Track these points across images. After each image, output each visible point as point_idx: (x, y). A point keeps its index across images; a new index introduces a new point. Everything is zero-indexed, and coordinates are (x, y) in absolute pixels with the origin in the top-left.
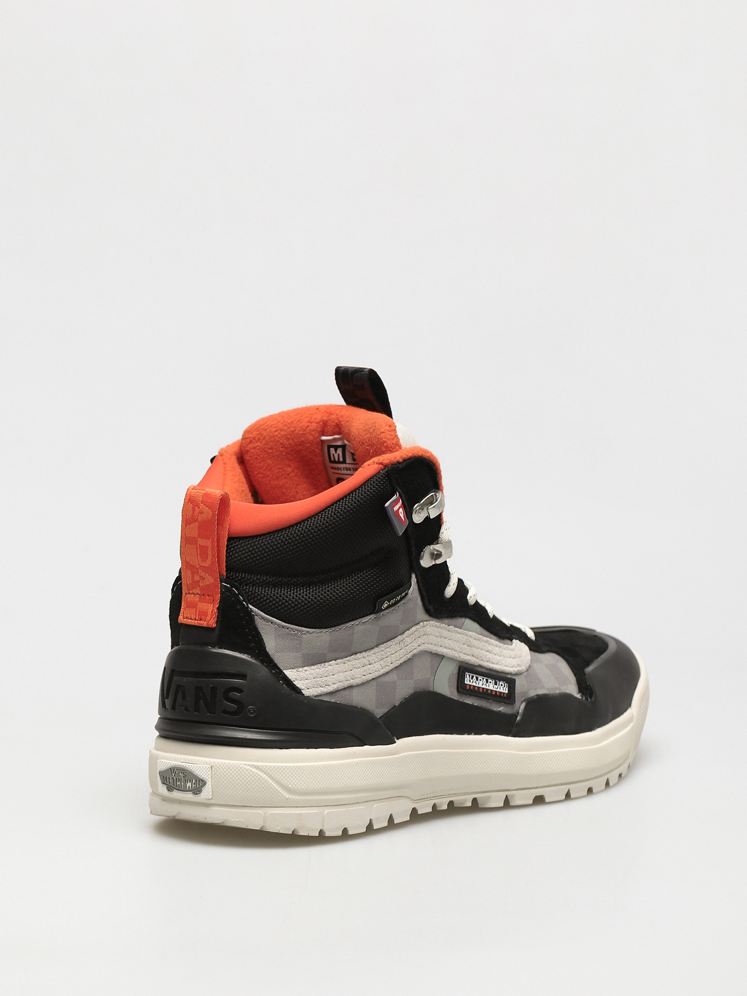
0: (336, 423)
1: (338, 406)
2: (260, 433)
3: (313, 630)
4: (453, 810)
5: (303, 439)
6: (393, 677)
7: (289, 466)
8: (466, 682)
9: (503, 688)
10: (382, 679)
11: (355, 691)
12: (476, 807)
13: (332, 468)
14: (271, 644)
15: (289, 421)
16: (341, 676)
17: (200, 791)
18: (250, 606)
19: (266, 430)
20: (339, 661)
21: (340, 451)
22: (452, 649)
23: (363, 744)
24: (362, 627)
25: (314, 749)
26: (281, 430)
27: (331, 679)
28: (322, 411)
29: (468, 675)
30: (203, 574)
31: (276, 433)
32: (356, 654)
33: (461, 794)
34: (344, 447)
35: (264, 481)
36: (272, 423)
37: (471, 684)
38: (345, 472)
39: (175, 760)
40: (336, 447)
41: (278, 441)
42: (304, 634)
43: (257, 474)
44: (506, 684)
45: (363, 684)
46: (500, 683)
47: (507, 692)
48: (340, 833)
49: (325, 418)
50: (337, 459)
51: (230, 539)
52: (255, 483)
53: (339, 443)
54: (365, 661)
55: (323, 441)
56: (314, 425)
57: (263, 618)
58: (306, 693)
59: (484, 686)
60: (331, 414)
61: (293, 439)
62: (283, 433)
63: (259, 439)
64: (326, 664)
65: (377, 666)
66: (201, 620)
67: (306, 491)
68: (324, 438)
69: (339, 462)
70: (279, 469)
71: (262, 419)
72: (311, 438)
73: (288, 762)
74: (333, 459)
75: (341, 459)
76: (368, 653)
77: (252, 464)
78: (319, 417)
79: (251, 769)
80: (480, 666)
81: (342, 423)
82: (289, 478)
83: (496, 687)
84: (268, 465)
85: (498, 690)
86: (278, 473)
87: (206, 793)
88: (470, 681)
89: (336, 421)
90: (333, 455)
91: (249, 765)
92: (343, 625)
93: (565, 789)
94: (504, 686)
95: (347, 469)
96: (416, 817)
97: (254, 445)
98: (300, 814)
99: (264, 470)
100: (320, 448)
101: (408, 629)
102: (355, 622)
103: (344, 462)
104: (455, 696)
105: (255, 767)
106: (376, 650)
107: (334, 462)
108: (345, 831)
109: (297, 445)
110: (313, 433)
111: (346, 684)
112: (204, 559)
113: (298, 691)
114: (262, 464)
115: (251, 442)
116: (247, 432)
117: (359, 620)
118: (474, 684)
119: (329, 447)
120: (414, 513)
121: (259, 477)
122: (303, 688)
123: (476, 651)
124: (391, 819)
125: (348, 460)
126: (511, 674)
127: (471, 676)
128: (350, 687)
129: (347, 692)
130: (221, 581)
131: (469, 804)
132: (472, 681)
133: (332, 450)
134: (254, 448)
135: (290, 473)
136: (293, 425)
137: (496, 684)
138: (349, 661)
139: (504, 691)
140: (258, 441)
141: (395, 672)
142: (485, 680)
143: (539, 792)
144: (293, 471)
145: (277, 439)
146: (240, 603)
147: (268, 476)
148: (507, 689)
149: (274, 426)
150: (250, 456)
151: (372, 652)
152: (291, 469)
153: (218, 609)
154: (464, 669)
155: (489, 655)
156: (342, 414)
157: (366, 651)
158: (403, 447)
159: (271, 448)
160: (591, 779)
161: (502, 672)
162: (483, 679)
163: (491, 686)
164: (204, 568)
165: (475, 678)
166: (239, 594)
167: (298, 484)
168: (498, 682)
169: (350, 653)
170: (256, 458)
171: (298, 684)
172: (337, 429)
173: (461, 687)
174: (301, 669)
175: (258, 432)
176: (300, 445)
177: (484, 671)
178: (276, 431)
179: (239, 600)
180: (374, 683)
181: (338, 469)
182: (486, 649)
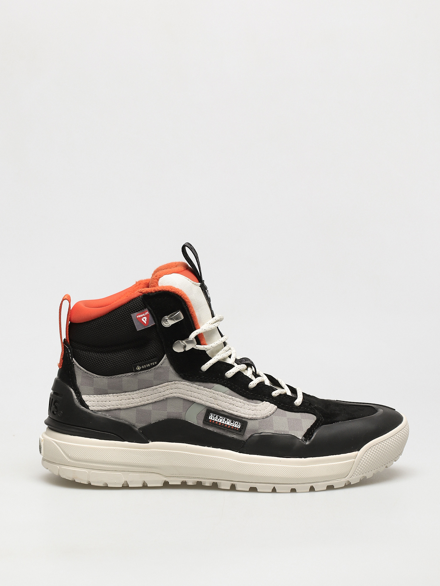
3: (100, 376)
6: (150, 408)
8: (209, 418)
9: (237, 425)
10: (141, 408)
11: (122, 412)
14: (79, 381)
16: (114, 403)
18: (73, 358)
20: (114, 395)
22: (200, 399)
23: (123, 440)
24: (126, 378)
27: (107, 403)
29: (212, 415)
32: (126, 392)
33: (204, 479)
37: (213, 419)
42: (95, 377)
44: (240, 423)
45: (127, 409)
46: (236, 422)
47: (239, 428)
48: (101, 485)
54: (130, 397)
57: (78, 367)
58: (92, 408)
59: (223, 422)
64: (107, 395)
65: (137, 400)
73: (72, 442)
76: (132, 393)
79: (54, 443)
80: (223, 411)
83: (232, 424)
85: (233, 426)
87: (42, 453)
88: (213, 418)
91: (54, 441)
92: (116, 376)
93: (272, 486)
94: (238, 424)
96: (166, 485)
98: (75, 471)
102: (122, 375)
104: (202, 425)
106: (138, 392)
108: (106, 484)
111: (116, 407)
113: (86, 406)
117: (125, 374)
118: (216, 420)
120: (162, 321)
122: (90, 405)
126: (246, 418)
127: (214, 416)
128: (119, 409)
129: (117, 411)
132: (214, 418)
137: (232, 422)
138: (120, 395)
139: (237, 427)
141: (151, 405)
142: (224, 419)
143: (253, 485)
148: (240, 426)
151: (135, 392)
154: (210, 411)
157: (131, 391)
160: (295, 484)
161: (239, 417)
162: (223, 418)
163: (228, 423)
165: (217, 417)
168: (234, 422)
169: (122, 391)
171: (87, 403)
173: (206, 420)
174: (91, 396)
177: (225, 414)
179: (70, 356)
180: (135, 409)
182: (230, 403)
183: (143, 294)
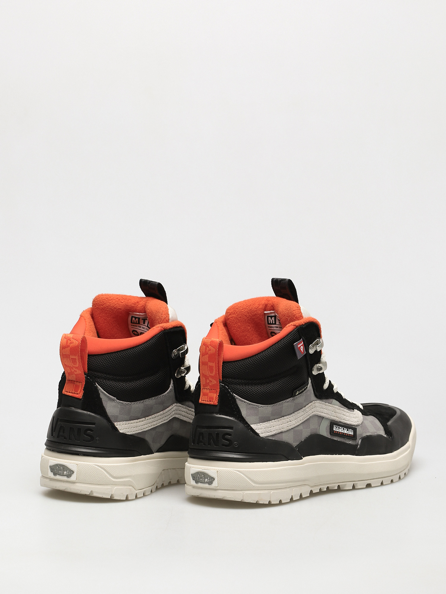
0: (272, 305)
1: (272, 297)
2: (235, 310)
3: (264, 405)
4: (329, 491)
5: (255, 313)
6: (301, 427)
7: (249, 326)
8: (334, 430)
9: (351, 433)
10: (296, 429)
11: (283, 434)
12: (339, 489)
13: (269, 327)
14: (244, 413)
15: (249, 304)
16: (277, 427)
17: (212, 483)
18: (234, 395)
19: (238, 309)
20: (276, 420)
21: (273, 318)
22: (327, 414)
23: (287, 460)
24: (286, 404)
25: (266, 462)
26: (245, 309)
27: (273, 429)
28: (265, 299)
29: (335, 427)
30: (211, 379)
31: (243, 310)
32: (284, 416)
33: (333, 483)
34: (275, 317)
35: (236, 333)
36: (241, 305)
37: (336, 430)
38: (275, 329)
39: (199, 469)
40: (271, 317)
41: (243, 314)
42: (260, 407)
43: (233, 330)
44: (352, 430)
45: (287, 431)
46: (350, 430)
47: (353, 434)
48: (278, 502)
49: (266, 303)
50: (272, 323)
51: (223, 363)
52: (232, 334)
53: (273, 315)
54: (288, 420)
55: (265, 314)
56: (261, 306)
57: (240, 400)
58: (261, 435)
59: (342, 432)
60: (269, 301)
61: (251, 313)
62: (246, 310)
63: (234, 313)
64: (270, 421)
65: (294, 422)
66: (210, 401)
67: (256, 338)
68: (265, 312)
69: (273, 324)
70: (244, 327)
71: (236, 304)
72: (260, 312)
73: (254, 468)
74: (269, 323)
75: (274, 323)
76: (289, 416)
77: (231, 325)
78: (263, 302)
79: (236, 472)
80: (340, 422)
81: (275, 305)
82: (249, 332)
83: (348, 432)
84: (239, 325)
85: (349, 433)
86: (243, 329)
87: (215, 484)
89: (272, 304)
90: (270, 320)
91: (235, 470)
92: (278, 403)
93: (380, 480)
95: (276, 327)
96: (312, 494)
97: (232, 316)
98: (260, 493)
99: (237, 328)
100: (264, 317)
101: (307, 405)
102: (283, 401)
103: (275, 324)
104: (329, 436)
105: (238, 471)
106: (293, 414)
107: (271, 324)
108: (280, 501)
109: (253, 316)
110: (261, 310)
111: (280, 431)
112: (212, 372)
113: (257, 434)
114: (235, 325)
115: (230, 314)
116: (228, 310)
117: (285, 400)
118: (338, 431)
119: (268, 317)
120: (310, 349)
121: (234, 331)
122: (260, 433)
123: (338, 415)
124: (301, 495)
125: (277, 323)
126: (354, 425)
128: (282, 432)
129: (280, 435)
130: (220, 383)
131: (336, 488)
133: (270, 318)
134: (232, 317)
135: (249, 329)
136: (251, 306)
137: (348, 430)
138: (280, 420)
139: (352, 434)
140: (233, 314)
141: (302, 425)
142: (342, 429)
143: (368, 482)
144: (250, 328)
145: (243, 313)
146: (229, 393)
147: (238, 331)
148: (353, 433)
149: (242, 307)
150: (230, 321)
151: (291, 415)
152: (249, 327)
153: (218, 396)
154: (333, 423)
155: (344, 417)
156: (275, 301)
157: (288, 415)
158: (304, 318)
159: (240, 318)
160: (392, 476)
161: (350, 425)
163: (345, 431)
164: (212, 377)
165: (338, 427)
166: (229, 389)
167: (253, 335)
169: (281, 416)
170: (233, 322)
171: (257, 431)
172: (272, 308)
173: (332, 432)
174: (258, 424)
175: (234, 310)
176: (254, 316)
177: (342, 424)
178: (242, 309)
179: (229, 391)
180: (292, 430)
181: (272, 327)
182: (343, 414)
183: (296, 327)
